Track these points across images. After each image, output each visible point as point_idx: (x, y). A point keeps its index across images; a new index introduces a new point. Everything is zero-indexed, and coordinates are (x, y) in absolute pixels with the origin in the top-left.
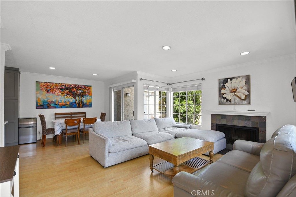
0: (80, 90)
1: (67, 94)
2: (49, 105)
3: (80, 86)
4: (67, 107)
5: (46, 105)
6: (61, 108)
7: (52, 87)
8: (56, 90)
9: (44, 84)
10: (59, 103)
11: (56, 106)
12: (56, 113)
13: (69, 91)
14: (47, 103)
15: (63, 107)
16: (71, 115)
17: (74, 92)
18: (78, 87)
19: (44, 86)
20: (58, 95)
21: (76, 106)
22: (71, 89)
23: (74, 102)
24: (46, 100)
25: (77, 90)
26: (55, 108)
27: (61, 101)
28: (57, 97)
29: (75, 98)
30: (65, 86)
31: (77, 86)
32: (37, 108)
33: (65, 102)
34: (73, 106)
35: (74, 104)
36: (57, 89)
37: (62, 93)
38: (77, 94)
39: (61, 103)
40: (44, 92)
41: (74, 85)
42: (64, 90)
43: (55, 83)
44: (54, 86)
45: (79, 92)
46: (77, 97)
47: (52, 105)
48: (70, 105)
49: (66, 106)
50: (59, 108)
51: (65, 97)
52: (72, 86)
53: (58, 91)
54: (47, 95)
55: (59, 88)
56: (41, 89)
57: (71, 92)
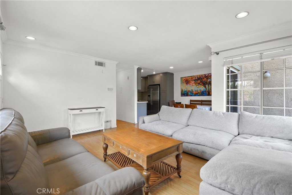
0: (209, 78)
1: (199, 84)
2: (187, 94)
3: (209, 75)
4: (199, 96)
5: (186, 94)
6: (195, 96)
7: (189, 80)
8: (192, 82)
9: (185, 79)
10: (193, 92)
11: (191, 94)
12: (191, 100)
13: (200, 81)
14: (186, 92)
15: (196, 95)
16: (201, 103)
17: (204, 81)
18: (208, 76)
19: (184, 80)
20: (193, 85)
21: (206, 94)
22: (201, 79)
23: (204, 90)
24: (186, 90)
25: (207, 79)
26: (191, 96)
27: (195, 90)
28: (192, 87)
29: (205, 87)
30: (198, 77)
31: (206, 76)
32: (181, 96)
33: (198, 91)
34: (204, 94)
35: (205, 92)
36: (192, 80)
37: (195, 83)
38: (207, 83)
39: (195, 92)
40: (185, 84)
41: (204, 75)
42: (197, 80)
43: (191, 76)
44: (190, 79)
45: (208, 80)
46: (207, 86)
47: (189, 94)
48: (201, 93)
49: (199, 94)
50: (194, 96)
51: (198, 86)
52: (203, 76)
53: (193, 82)
54: (186, 86)
55: (193, 80)
56: (183, 83)
57: (202, 82)
